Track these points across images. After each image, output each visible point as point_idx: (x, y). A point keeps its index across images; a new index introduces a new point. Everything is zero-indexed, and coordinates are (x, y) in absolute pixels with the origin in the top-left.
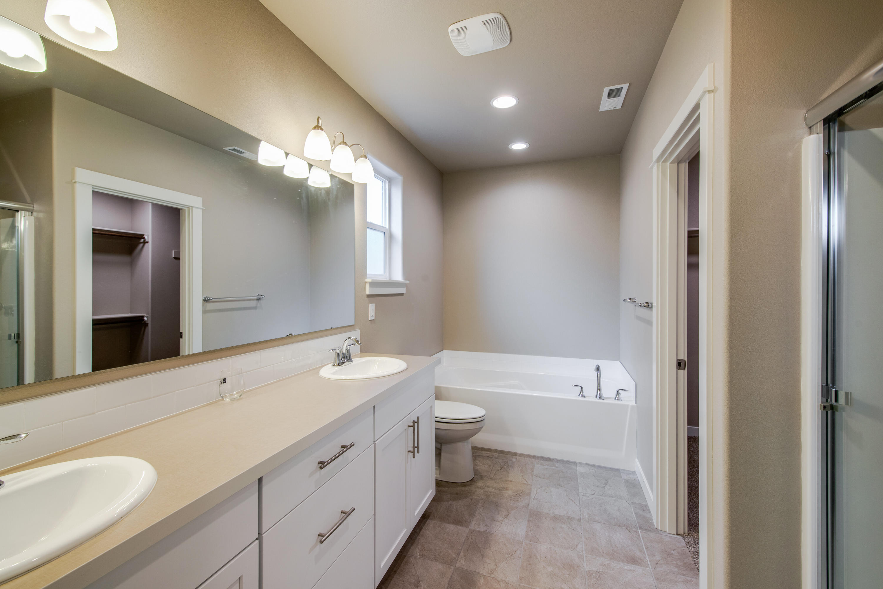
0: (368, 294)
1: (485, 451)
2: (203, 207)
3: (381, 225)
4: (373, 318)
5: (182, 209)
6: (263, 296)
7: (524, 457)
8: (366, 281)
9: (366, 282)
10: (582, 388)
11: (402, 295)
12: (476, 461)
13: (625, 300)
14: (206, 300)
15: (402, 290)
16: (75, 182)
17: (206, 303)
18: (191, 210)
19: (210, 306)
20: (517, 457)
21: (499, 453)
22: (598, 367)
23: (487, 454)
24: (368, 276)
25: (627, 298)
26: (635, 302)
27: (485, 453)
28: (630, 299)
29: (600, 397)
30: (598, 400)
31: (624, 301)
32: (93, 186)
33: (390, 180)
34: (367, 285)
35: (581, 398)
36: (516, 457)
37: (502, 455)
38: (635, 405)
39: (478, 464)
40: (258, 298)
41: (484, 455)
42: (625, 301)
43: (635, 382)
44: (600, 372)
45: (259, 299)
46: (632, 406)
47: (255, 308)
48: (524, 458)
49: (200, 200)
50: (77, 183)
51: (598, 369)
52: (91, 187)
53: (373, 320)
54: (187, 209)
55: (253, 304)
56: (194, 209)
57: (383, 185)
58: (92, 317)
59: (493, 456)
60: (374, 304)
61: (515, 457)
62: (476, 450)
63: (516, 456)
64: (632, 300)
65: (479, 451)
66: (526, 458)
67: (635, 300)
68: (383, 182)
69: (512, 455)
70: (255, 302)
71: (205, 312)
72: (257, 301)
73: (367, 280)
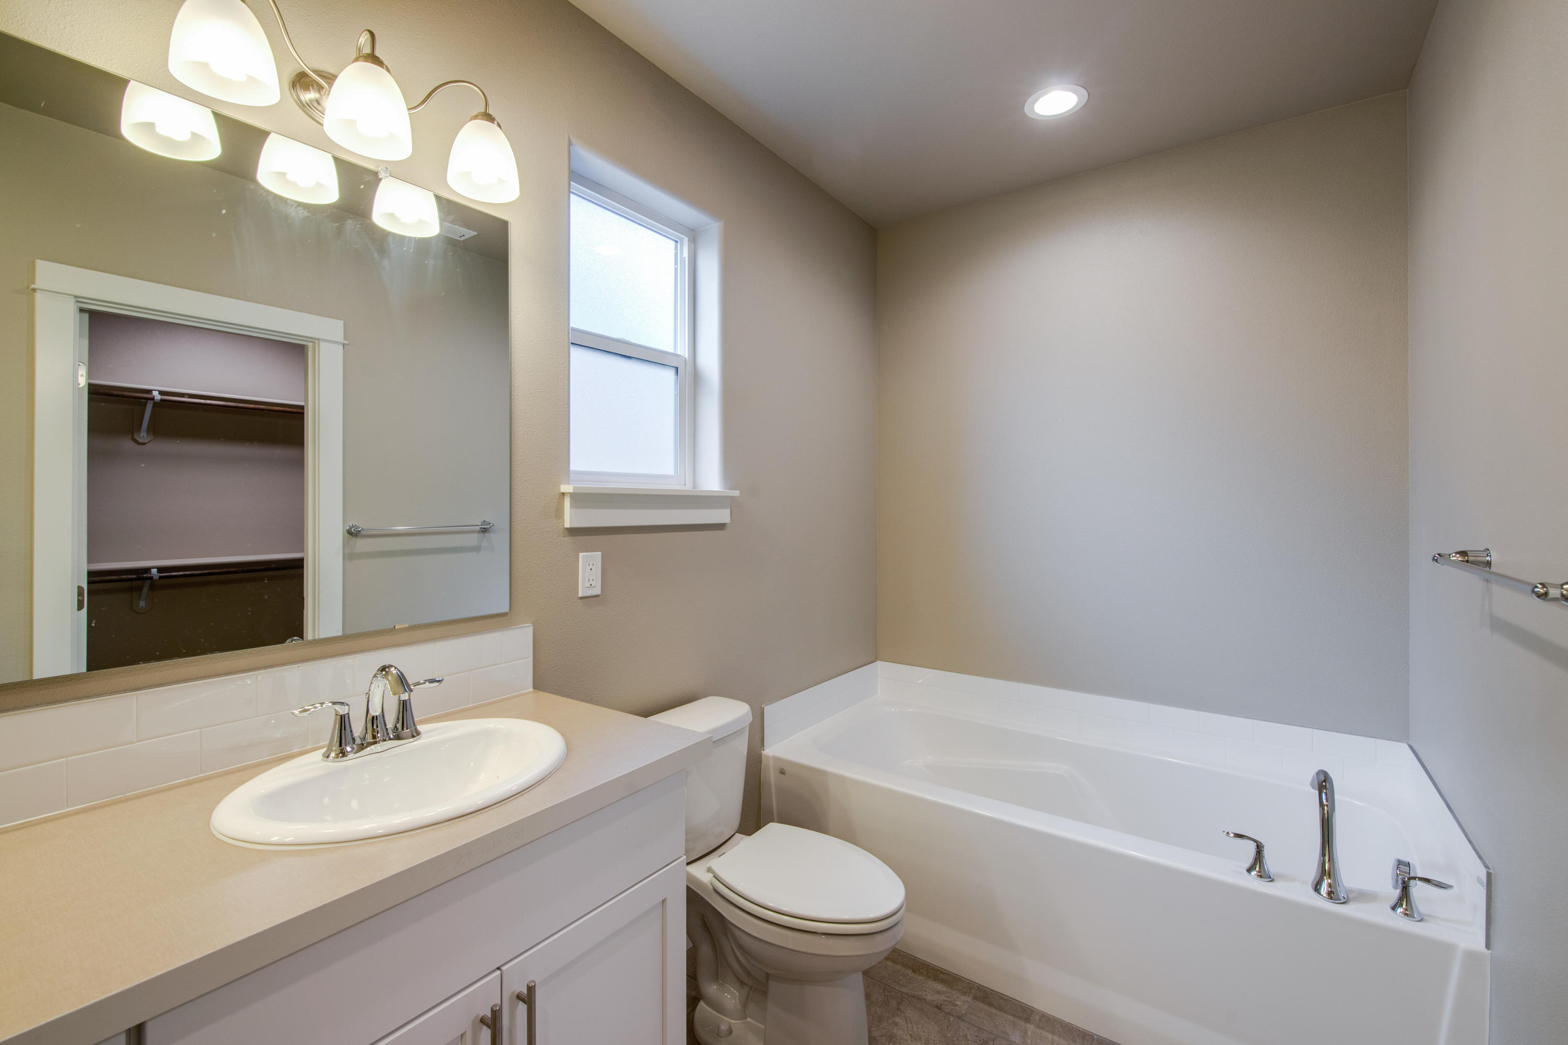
0: (568, 527)
1: (936, 979)
2: (344, 340)
3: (671, 350)
4: (597, 591)
5: (306, 345)
6: (490, 524)
7: (1053, 1033)
8: (562, 491)
9: (563, 494)
10: (1259, 848)
11: (721, 527)
12: (897, 1019)
13: (1438, 558)
14: (353, 533)
15: (721, 516)
16: (34, 290)
17: (354, 539)
18: (317, 346)
19: (362, 545)
20: (1031, 1027)
21: (976, 998)
22: (1325, 781)
23: (939, 993)
24: (572, 476)
25: (1451, 547)
26: (1489, 564)
27: (933, 991)
28: (1463, 553)
29: (1330, 894)
30: (1321, 902)
31: (1436, 561)
32: (76, 297)
33: (694, 235)
34: (567, 502)
35: (1253, 882)
36: (1028, 1025)
37: (985, 1007)
38: (1485, 950)
39: (900, 1032)
40: (484, 528)
41: (929, 997)
42: (1440, 559)
43: (1486, 866)
44: (1331, 799)
45: (484, 531)
46: (1471, 956)
47: (477, 549)
48: (1050, 1036)
49: (340, 324)
50: (38, 291)
51: (1325, 787)
52: (72, 300)
53: (597, 596)
54: (310, 345)
55: (472, 540)
56: (322, 344)
57: (676, 249)
58: (88, 566)
59: (957, 1005)
60: (600, 553)
61: (1022, 1023)
62: (909, 972)
63: (1028, 1020)
64: (1471, 559)
65: (920, 978)
66: (1056, 1038)
67: (1488, 558)
68: (676, 242)
69: (1014, 1015)
70: (476, 536)
71: (349, 556)
72: (482, 534)
73: (566, 488)
